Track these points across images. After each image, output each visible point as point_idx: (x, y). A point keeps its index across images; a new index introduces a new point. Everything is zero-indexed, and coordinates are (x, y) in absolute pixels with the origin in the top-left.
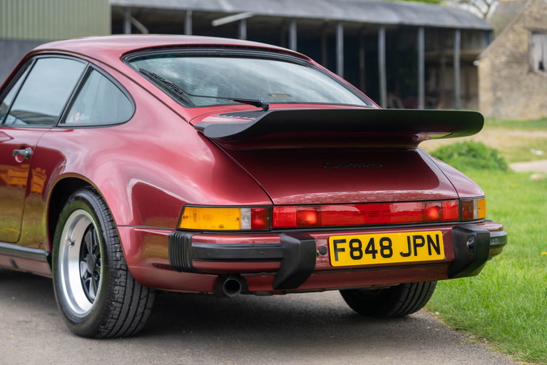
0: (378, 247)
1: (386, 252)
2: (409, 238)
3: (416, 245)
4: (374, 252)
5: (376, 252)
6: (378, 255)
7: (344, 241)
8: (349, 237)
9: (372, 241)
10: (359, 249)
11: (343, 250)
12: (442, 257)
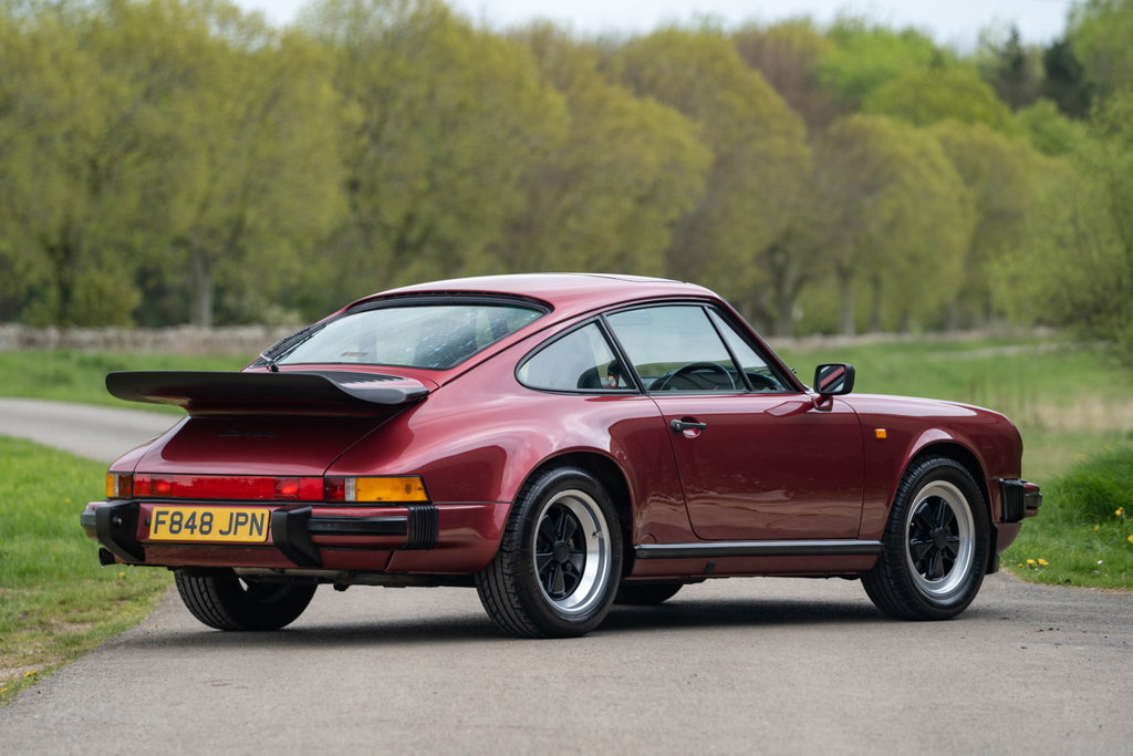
0: (198, 522)
1: (206, 528)
2: (232, 514)
3: (238, 523)
4: (193, 527)
5: (196, 527)
6: (197, 531)
7: (166, 513)
8: (172, 509)
9: (193, 516)
10: (179, 523)
11: (164, 522)
12: (262, 539)
